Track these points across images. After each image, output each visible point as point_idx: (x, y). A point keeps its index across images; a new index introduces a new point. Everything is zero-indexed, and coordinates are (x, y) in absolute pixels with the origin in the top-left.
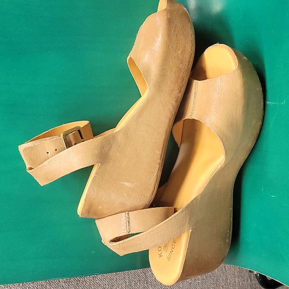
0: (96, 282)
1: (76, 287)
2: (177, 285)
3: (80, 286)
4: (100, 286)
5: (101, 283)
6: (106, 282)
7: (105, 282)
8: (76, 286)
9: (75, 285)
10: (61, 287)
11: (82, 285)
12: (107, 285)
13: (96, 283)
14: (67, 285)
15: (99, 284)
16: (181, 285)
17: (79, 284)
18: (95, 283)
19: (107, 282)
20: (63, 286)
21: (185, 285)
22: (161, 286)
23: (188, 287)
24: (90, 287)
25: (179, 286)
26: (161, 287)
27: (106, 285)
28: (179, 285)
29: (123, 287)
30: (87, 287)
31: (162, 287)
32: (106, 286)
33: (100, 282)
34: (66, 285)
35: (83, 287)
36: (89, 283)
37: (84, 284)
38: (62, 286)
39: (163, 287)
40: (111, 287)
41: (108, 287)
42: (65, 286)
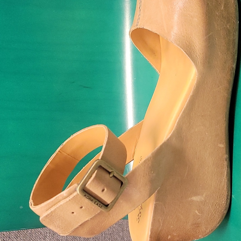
0: (38, 231)
1: (17, 235)
3: (21, 234)
4: (41, 234)
5: (42, 232)
6: (47, 230)
7: (46, 231)
8: (18, 234)
9: (16, 233)
10: (2, 235)
11: (24, 233)
12: (48, 233)
13: (37, 231)
14: (9, 233)
15: (40, 232)
16: (121, 233)
17: (20, 232)
18: (36, 232)
20: (4, 234)
21: (125, 234)
23: (128, 236)
24: (31, 235)
25: (119, 235)
26: (101, 235)
27: (47, 233)
28: (120, 234)
30: (28, 235)
32: (47, 234)
33: (41, 230)
34: (7, 233)
35: (24, 235)
36: (30, 232)
37: (26, 232)
38: (3, 234)
39: (104, 235)
40: (52, 235)
41: (49, 235)
42: (6, 234)
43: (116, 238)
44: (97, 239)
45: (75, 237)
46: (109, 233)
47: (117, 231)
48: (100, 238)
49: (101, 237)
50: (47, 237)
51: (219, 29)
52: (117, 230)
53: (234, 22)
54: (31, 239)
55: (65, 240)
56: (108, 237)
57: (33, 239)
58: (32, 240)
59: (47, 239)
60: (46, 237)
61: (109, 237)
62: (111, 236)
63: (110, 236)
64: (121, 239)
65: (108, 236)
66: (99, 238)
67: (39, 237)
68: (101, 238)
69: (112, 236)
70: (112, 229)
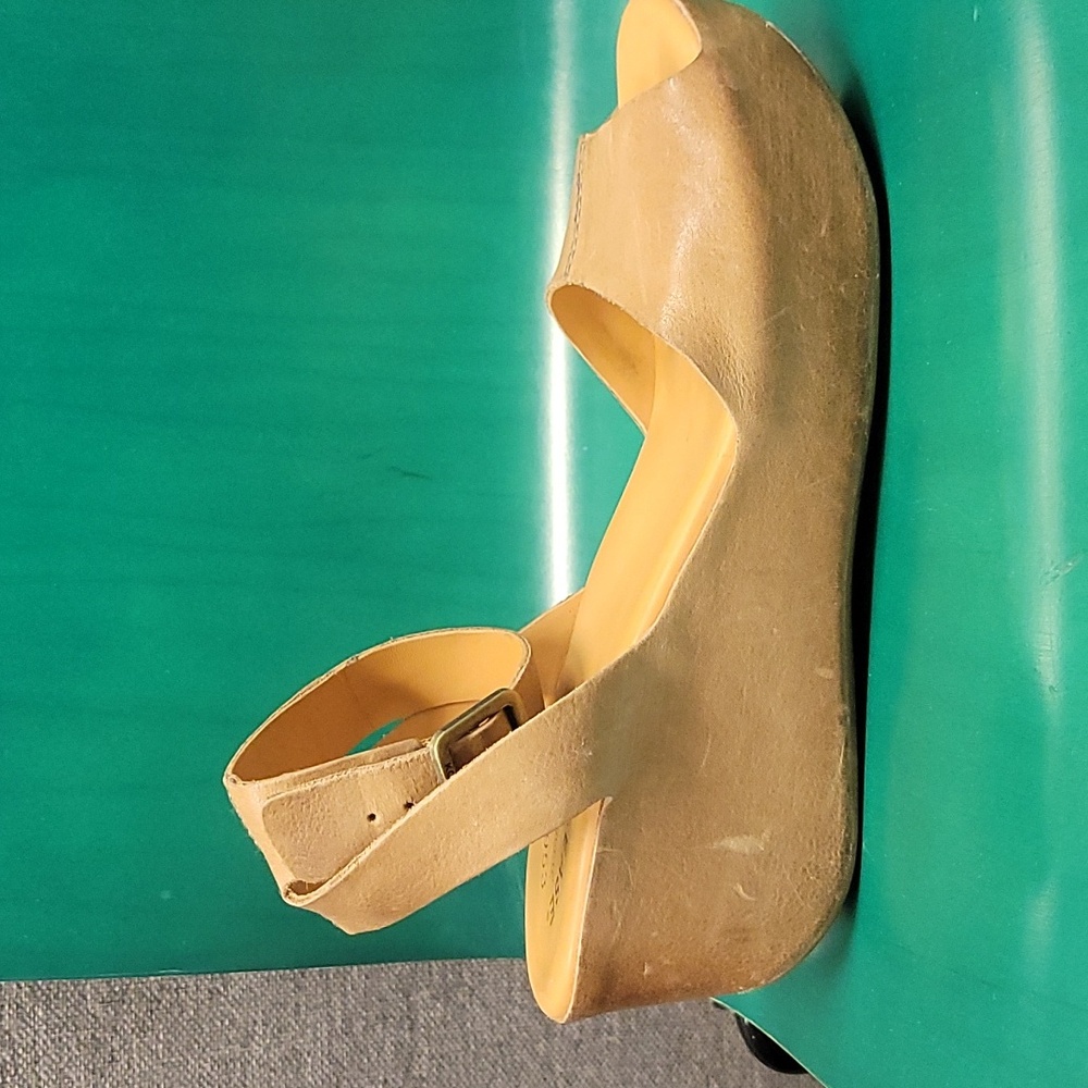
0: (221, 1012)
1: (144, 1022)
2: (524, 1046)
3: (160, 1021)
4: (233, 1025)
5: (238, 1016)
6: (256, 1013)
7: (253, 1014)
8: (146, 1019)
9: (141, 1015)
10: (90, 1017)
11: (169, 1016)
12: (260, 1023)
13: (219, 1014)
14: (113, 1013)
15: (231, 1017)
16: (541, 1045)
17: (157, 1012)
18: (214, 1014)
19: (260, 1013)
20: (98, 1015)
21: (557, 1049)
22: (463, 1043)
23: (567, 1056)
24: (197, 1027)
25: (534, 1049)
26: (463, 1047)
27: (255, 1022)
28: (535, 1046)
29: (319, 1034)
30: (185, 1023)
31: (469, 1047)
32: (256, 1028)
33: (234, 1011)
34: (107, 1012)
35: (169, 1025)
36: (192, 1013)
37: (176, 1015)
38: (93, 1016)
39: (473, 1047)
40: (275, 1031)
41: (264, 1032)
42: (105, 1014)
43: (518, 1059)
44: (447, 1059)
45: (362, 1047)
46: (495, 1040)
47: (525, 1034)
48: (457, 1058)
49: (463, 1053)
50: (257, 1038)
51: (812, 297)
52: (527, 1032)
53: (860, 276)
54: (196, 1041)
55: (322, 1053)
56: (489, 1054)
57: (201, 1041)
58: (199, 1044)
59: (254, 1044)
60: (253, 1039)
61: (493, 1054)
62: (502, 1052)
63: (499, 1053)
64: (541, 1066)
65: (490, 1050)
66: (453, 1058)
67: (224, 1037)
68: (461, 1058)
69: (506, 1052)
70: (504, 1025)
